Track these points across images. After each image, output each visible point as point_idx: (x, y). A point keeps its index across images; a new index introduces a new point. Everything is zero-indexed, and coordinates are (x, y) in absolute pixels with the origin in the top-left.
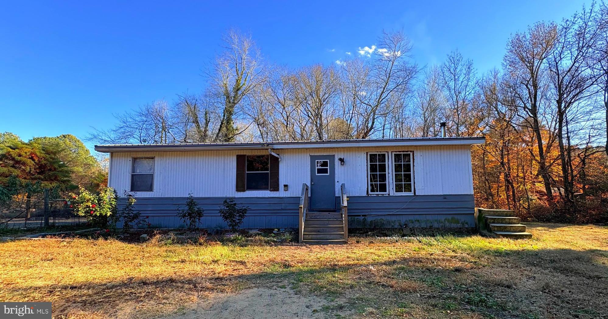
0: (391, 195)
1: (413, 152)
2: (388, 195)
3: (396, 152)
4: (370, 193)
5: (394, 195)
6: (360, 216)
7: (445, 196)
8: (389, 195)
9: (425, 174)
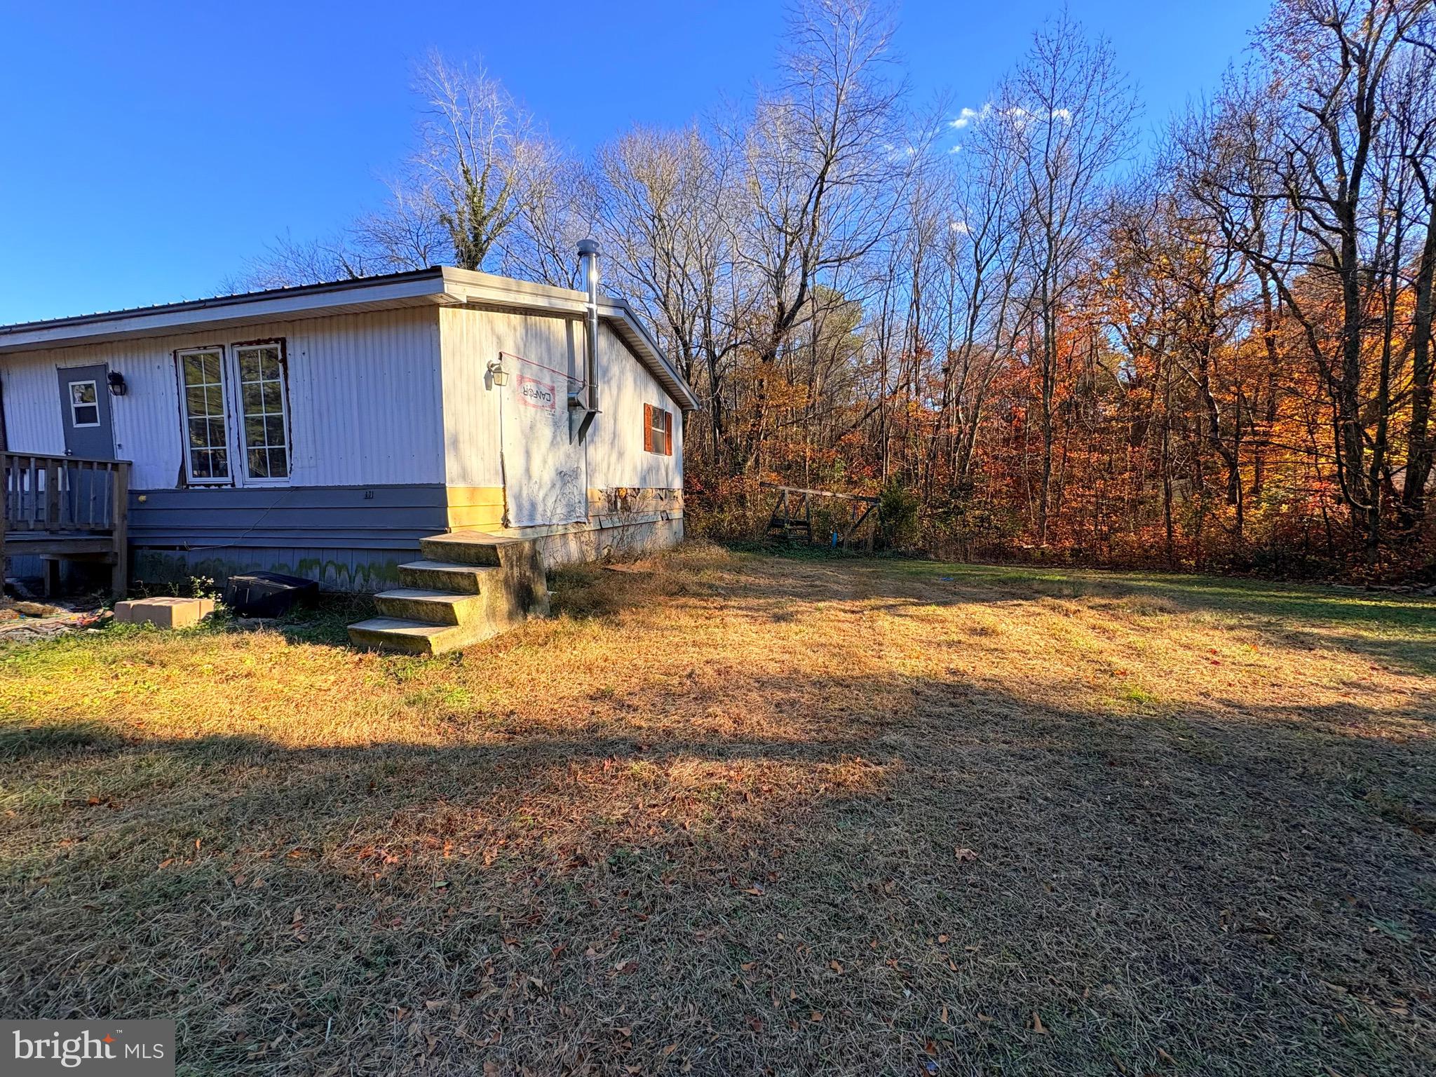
0: (239, 485)
1: (283, 342)
2: (229, 487)
3: (241, 344)
4: (190, 479)
5: (246, 487)
6: (173, 548)
7: (369, 491)
8: (233, 485)
9: (316, 416)
